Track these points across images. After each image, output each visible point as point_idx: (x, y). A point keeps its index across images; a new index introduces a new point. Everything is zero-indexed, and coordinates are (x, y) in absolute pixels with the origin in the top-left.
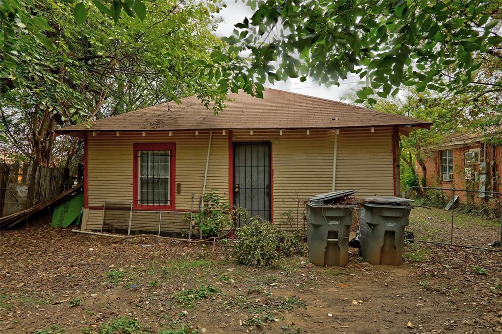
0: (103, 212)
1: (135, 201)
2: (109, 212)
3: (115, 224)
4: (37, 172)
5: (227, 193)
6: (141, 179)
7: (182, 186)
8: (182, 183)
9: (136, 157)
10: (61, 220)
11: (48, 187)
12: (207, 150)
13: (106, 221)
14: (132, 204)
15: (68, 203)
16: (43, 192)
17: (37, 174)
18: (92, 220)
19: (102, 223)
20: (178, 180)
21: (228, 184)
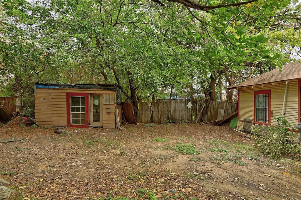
0: (243, 123)
1: (255, 119)
2: (246, 123)
3: (247, 129)
4: (227, 104)
5: (297, 119)
6: (257, 108)
7: (274, 113)
8: (273, 111)
9: (255, 98)
10: (233, 125)
11: (231, 111)
12: (284, 93)
13: (244, 127)
14: (253, 120)
15: (236, 118)
16: (229, 113)
17: (227, 105)
18: (240, 125)
19: (243, 128)
20: (272, 109)
21: (298, 113)
